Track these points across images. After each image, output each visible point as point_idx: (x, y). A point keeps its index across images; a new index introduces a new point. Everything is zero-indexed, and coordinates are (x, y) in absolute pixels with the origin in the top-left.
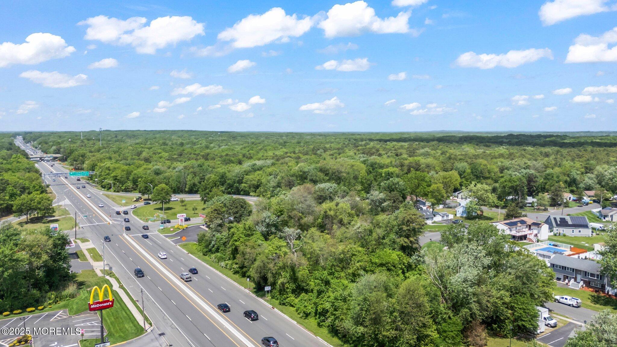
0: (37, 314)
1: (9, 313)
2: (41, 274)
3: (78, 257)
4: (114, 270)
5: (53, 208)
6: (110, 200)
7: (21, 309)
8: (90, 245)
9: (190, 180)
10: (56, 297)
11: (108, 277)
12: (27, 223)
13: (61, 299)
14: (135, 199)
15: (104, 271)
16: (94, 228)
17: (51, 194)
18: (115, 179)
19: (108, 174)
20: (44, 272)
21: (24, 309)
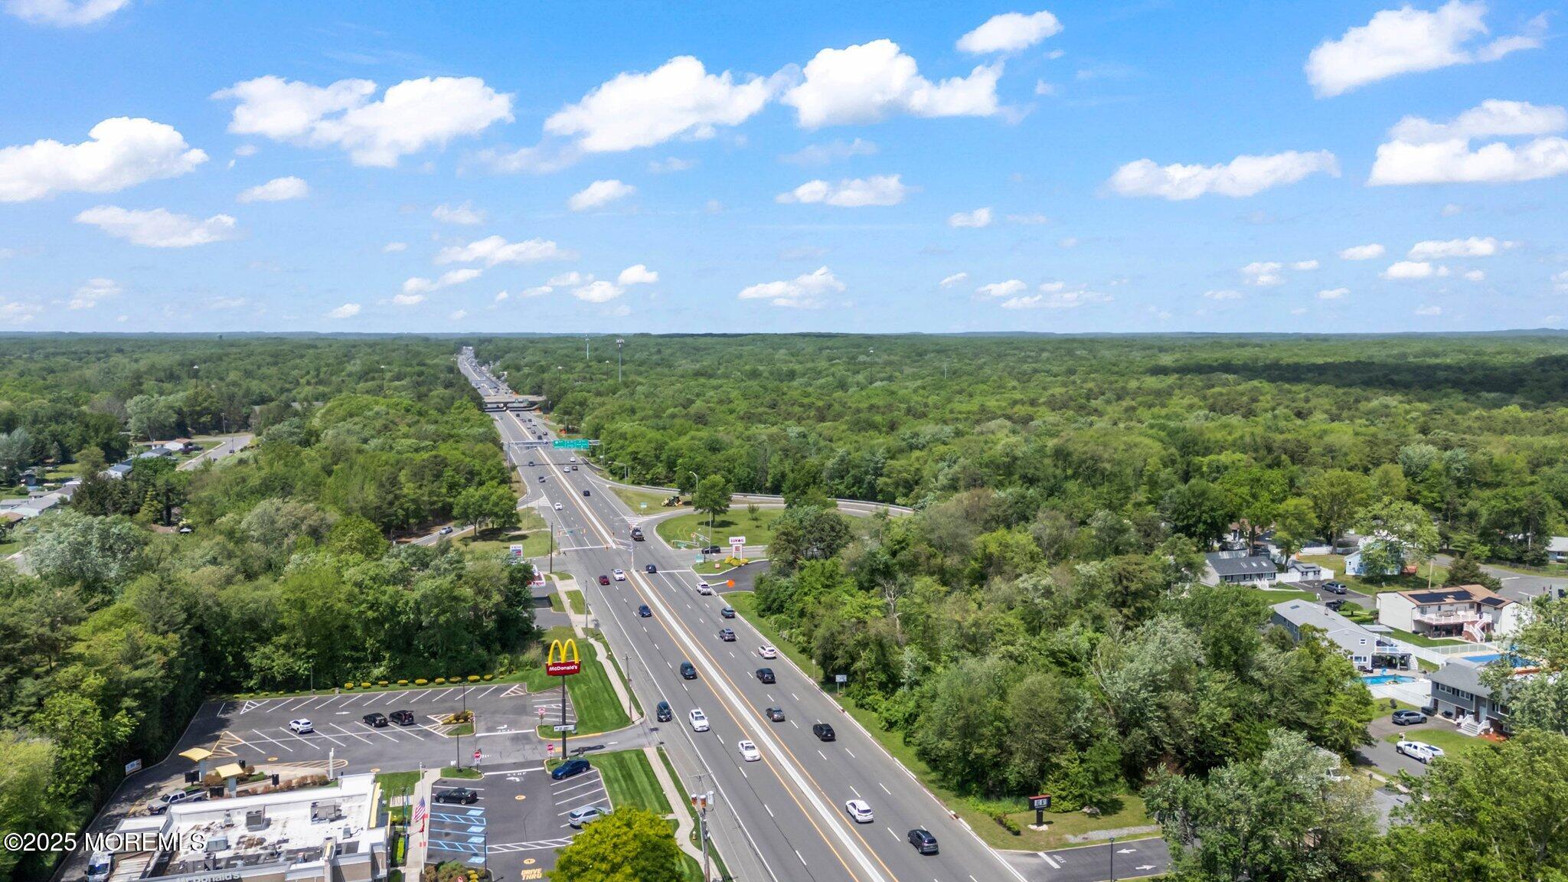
0: (482, 685)
1: (443, 680)
2: (489, 624)
3: (551, 605)
4: (603, 630)
5: (517, 514)
6: (621, 501)
7: (460, 676)
8: (573, 585)
9: (775, 464)
10: (511, 664)
11: (592, 641)
12: (475, 539)
13: (517, 668)
14: (666, 502)
15: (586, 630)
16: (584, 556)
17: (517, 485)
18: (635, 459)
19: (622, 447)
20: (495, 621)
21: (464, 676)
